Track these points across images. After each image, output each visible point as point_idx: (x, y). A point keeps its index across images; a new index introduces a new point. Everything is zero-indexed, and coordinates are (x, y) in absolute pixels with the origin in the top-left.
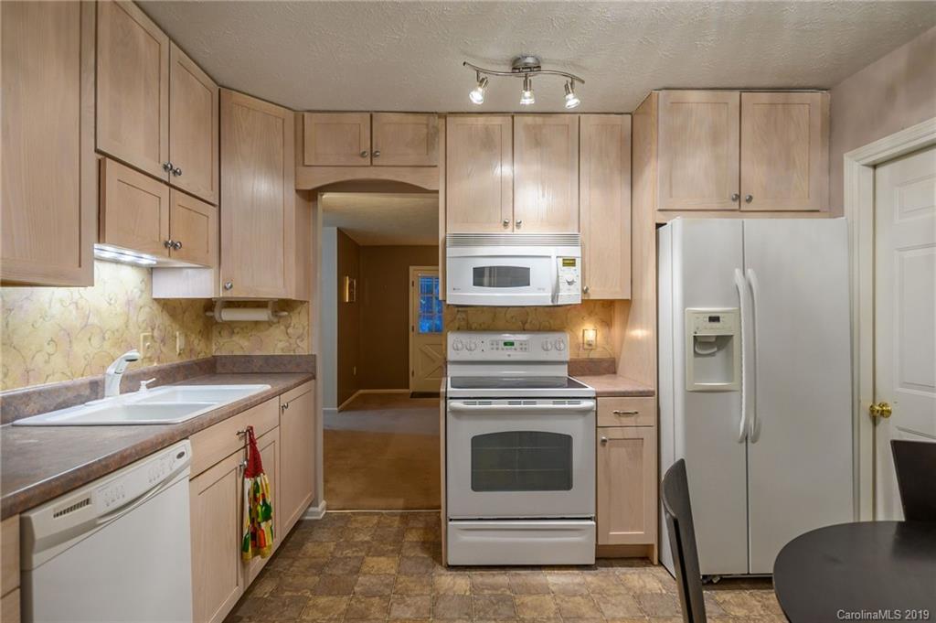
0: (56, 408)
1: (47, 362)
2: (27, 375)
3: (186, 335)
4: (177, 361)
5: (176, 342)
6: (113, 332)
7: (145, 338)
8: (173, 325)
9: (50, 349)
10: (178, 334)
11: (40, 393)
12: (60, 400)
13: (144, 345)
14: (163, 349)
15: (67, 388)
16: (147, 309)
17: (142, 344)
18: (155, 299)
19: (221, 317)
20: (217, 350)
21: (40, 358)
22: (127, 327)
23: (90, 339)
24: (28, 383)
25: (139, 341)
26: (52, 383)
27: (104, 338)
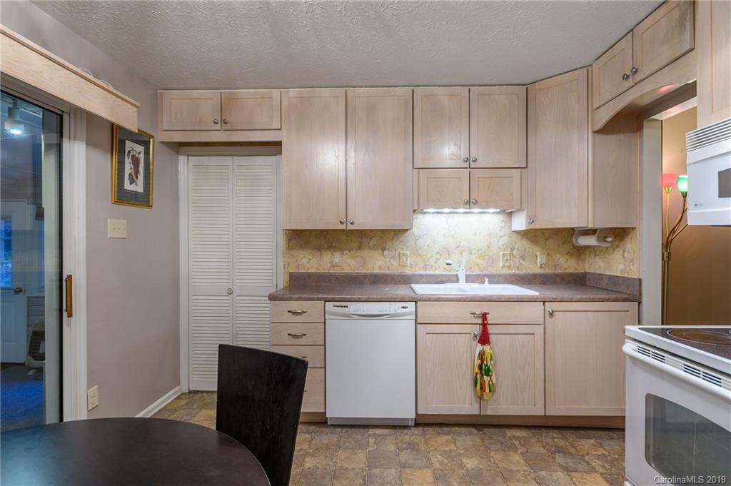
0: (437, 283)
1: (436, 262)
2: (425, 267)
3: (548, 254)
4: (537, 271)
5: (537, 259)
6: (478, 250)
7: (504, 255)
8: (534, 248)
9: (438, 256)
10: (538, 253)
11: (427, 275)
12: (439, 280)
13: (503, 259)
14: (521, 262)
15: (442, 275)
16: (506, 238)
17: (501, 259)
18: (514, 231)
19: (577, 243)
20: (589, 267)
21: (432, 261)
22: (488, 247)
23: (461, 253)
24: (426, 270)
25: (499, 256)
26: (437, 272)
27: (471, 253)
